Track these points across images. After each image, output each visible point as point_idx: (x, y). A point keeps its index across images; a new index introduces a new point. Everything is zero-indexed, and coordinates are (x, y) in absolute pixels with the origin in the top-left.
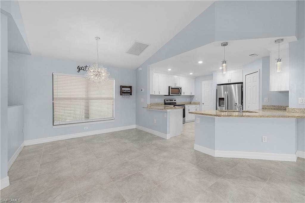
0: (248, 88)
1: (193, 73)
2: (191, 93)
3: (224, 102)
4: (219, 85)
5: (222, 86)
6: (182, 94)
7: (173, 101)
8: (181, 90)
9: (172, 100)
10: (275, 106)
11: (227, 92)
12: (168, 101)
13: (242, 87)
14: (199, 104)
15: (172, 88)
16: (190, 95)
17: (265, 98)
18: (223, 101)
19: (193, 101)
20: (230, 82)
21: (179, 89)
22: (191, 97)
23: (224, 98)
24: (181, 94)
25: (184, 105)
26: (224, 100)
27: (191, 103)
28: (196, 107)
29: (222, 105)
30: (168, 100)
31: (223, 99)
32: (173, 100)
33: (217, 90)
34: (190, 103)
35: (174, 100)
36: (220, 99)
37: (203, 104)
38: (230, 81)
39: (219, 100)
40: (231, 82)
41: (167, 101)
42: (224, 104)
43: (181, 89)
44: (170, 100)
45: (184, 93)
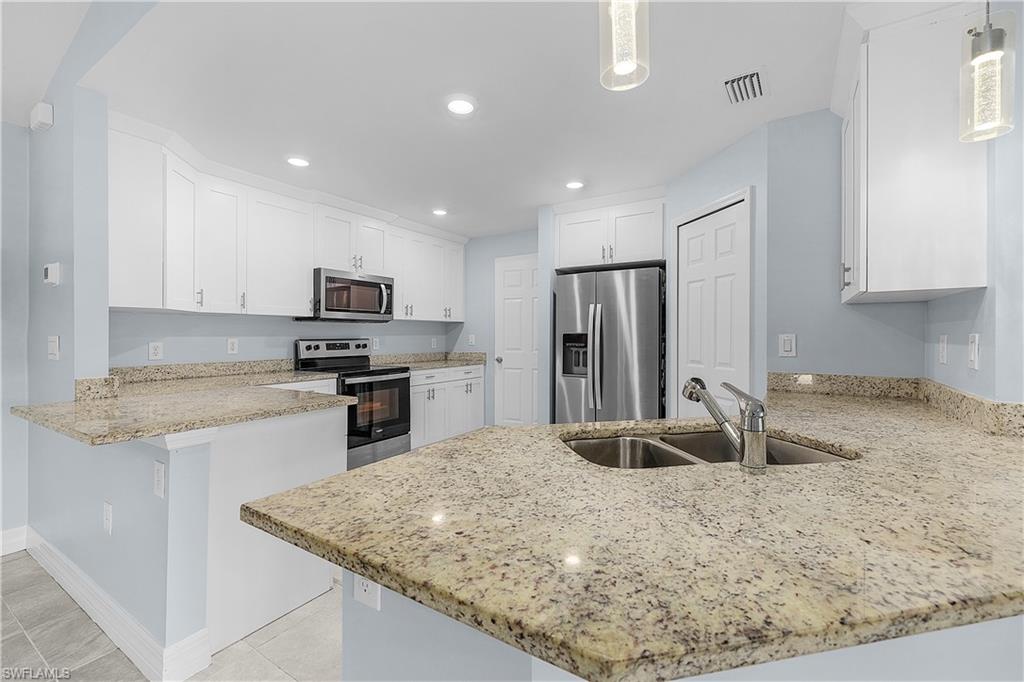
0: (691, 285)
1: (448, 211)
2: (448, 312)
3: (585, 353)
4: (561, 272)
5: (575, 275)
6: (398, 313)
7: (352, 352)
8: (390, 296)
9: (346, 346)
10: (830, 378)
11: (599, 306)
12: (317, 347)
13: (662, 283)
14: (480, 360)
15: (330, 280)
16: (444, 319)
17: (782, 337)
18: (581, 351)
19: (457, 350)
20: (608, 262)
21: (377, 286)
22: (450, 328)
23: (586, 335)
24: (389, 310)
25: (406, 370)
26: (586, 346)
27: (450, 357)
28: (469, 376)
29: (575, 369)
30: (313, 344)
31: (581, 339)
32: (352, 344)
33: (555, 295)
34: (445, 358)
35: (358, 346)
36: (568, 338)
37: (500, 361)
38: (611, 256)
39: (564, 344)
40: (617, 260)
41: (309, 348)
42: (585, 365)
43: (389, 287)
44: (329, 347)
45: (408, 309)
